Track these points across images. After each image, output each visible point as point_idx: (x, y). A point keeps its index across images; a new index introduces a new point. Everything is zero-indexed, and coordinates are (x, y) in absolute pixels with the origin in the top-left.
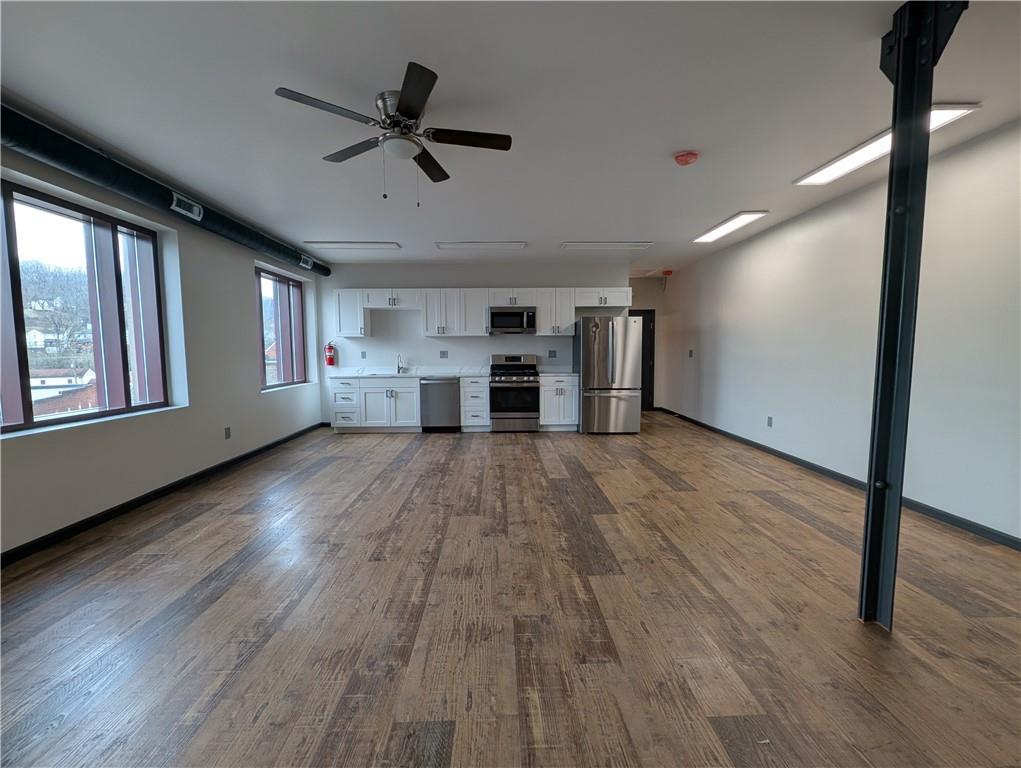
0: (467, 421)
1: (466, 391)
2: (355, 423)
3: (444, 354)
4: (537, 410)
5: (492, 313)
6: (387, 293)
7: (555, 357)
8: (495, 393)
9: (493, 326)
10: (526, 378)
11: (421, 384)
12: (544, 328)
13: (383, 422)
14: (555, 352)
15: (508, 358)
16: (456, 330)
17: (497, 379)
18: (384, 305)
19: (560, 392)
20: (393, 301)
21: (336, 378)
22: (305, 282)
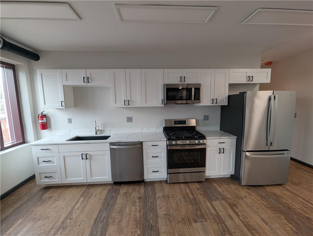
0: (149, 176)
1: (148, 152)
2: (56, 181)
3: (130, 119)
4: (204, 165)
5: (167, 89)
6: (82, 73)
7: (208, 119)
8: (171, 153)
9: (167, 99)
10: (197, 142)
11: (111, 149)
12: (206, 100)
13: (80, 179)
14: (208, 116)
15: (176, 122)
16: (138, 102)
17: (174, 143)
18: (79, 82)
19: (221, 151)
20: (87, 79)
21: (37, 145)
22: (18, 65)
